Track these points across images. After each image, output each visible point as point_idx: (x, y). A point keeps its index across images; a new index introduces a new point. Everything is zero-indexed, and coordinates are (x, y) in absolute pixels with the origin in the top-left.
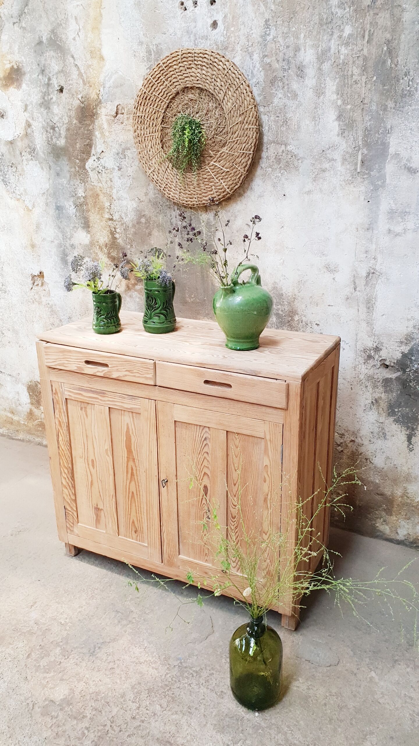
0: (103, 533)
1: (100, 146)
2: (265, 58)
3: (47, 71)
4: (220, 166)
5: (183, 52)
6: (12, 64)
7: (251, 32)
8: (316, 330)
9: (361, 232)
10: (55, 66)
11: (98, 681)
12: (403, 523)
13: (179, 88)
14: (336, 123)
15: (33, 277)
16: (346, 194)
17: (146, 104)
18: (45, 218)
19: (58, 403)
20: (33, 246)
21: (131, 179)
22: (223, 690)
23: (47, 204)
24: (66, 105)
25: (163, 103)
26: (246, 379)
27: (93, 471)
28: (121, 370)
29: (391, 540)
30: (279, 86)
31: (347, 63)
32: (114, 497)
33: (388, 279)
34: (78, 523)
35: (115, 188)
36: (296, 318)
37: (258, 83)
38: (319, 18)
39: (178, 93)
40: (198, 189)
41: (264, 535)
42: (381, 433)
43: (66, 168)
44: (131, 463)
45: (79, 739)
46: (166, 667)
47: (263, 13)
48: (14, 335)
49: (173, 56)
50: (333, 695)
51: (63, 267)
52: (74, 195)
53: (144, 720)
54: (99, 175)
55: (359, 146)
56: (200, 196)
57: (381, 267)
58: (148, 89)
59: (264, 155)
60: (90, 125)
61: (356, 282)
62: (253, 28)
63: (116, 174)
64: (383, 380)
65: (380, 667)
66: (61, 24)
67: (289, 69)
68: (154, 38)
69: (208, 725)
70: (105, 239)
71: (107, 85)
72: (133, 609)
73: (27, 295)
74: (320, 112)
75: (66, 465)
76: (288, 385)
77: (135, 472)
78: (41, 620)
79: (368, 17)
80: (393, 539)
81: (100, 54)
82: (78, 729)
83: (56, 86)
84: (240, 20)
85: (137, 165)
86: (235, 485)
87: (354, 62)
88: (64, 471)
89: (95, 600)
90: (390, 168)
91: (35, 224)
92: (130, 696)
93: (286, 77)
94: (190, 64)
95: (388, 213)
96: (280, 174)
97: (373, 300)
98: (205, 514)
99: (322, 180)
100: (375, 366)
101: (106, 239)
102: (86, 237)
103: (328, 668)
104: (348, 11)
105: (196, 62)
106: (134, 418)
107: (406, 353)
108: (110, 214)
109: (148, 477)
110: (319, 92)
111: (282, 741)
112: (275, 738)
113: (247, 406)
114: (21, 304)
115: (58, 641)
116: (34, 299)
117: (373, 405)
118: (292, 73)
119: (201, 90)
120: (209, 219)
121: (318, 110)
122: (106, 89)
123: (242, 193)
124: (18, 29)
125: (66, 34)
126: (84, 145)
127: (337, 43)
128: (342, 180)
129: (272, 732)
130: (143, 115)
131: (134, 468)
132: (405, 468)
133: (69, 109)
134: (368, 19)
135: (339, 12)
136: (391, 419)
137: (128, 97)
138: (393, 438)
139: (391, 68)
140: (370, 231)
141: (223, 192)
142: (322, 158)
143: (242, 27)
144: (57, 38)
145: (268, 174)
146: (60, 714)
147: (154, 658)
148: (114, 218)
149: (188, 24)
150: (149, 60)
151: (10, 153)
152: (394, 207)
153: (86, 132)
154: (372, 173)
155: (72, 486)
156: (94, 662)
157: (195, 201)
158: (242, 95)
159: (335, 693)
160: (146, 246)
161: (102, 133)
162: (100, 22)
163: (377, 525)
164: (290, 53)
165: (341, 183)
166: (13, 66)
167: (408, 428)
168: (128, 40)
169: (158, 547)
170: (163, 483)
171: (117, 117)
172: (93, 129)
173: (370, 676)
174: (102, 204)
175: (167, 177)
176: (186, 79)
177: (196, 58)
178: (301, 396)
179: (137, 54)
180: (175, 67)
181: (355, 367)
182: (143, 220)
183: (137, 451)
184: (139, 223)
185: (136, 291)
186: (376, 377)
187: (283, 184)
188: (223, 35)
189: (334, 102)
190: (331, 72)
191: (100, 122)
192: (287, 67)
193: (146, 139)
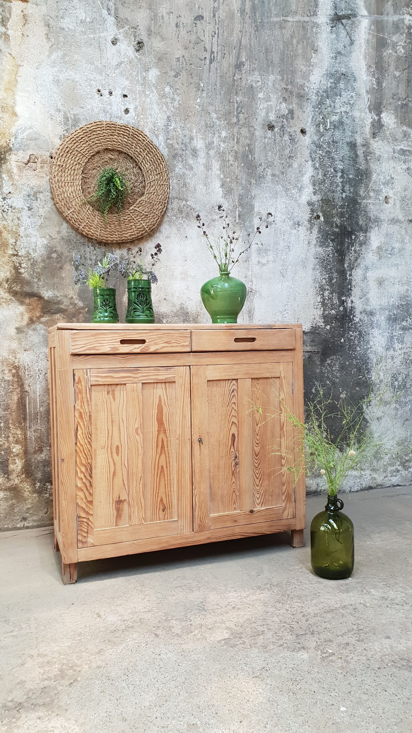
0: (126, 526)
1: (7, 188)
2: (168, 140)
4: (139, 211)
5: (107, 122)
7: (157, 122)
9: (242, 263)
13: (101, 148)
14: (221, 189)
17: (68, 156)
19: (81, 392)
21: (42, 219)
25: (84, 158)
27: (117, 459)
28: (159, 343)
30: (179, 160)
31: (225, 153)
33: (261, 295)
34: (94, 528)
35: (23, 226)
38: (205, 123)
39: (98, 152)
40: (119, 228)
44: (162, 435)
46: (266, 590)
47: (166, 112)
49: (97, 124)
54: (4, 214)
55: (236, 206)
56: (121, 233)
57: (256, 286)
58: (71, 145)
62: (158, 119)
63: (26, 213)
67: (186, 150)
68: (72, 109)
70: (6, 275)
71: (20, 137)
74: (209, 181)
75: (84, 462)
77: (165, 443)
78: (124, 618)
81: (13, 110)
84: (148, 112)
85: (50, 207)
86: (257, 426)
87: (229, 153)
88: (80, 469)
90: (256, 220)
93: (184, 155)
94: (113, 132)
96: (182, 222)
97: (253, 310)
98: (233, 462)
101: (8, 274)
104: (223, 123)
105: (118, 132)
106: (167, 387)
108: (15, 250)
109: (180, 443)
110: (208, 167)
113: (268, 354)
118: (188, 153)
119: (120, 152)
120: (122, 254)
121: (208, 179)
122: (19, 140)
127: (218, 140)
130: (64, 165)
131: (165, 440)
134: (235, 130)
135: (218, 123)
137: (42, 150)
139: (252, 160)
141: (143, 231)
143: (150, 117)
145: (173, 220)
147: (251, 591)
148: (20, 254)
149: (105, 106)
150: (66, 124)
154: (245, 223)
155: (90, 485)
156: (215, 612)
157: (115, 238)
158: (159, 161)
160: (56, 280)
161: (11, 177)
162: (15, 86)
164: (186, 140)
168: (45, 105)
169: (189, 516)
171: (29, 165)
172: (0, 171)
174: (4, 240)
175: (87, 217)
176: (109, 143)
177: (119, 129)
179: (54, 118)
180: (99, 132)
182: (54, 255)
183: (169, 420)
184: (49, 258)
187: (185, 229)
188: (134, 119)
189: (218, 176)
190: (215, 156)
191: (9, 167)
192: (185, 149)
193: (67, 184)
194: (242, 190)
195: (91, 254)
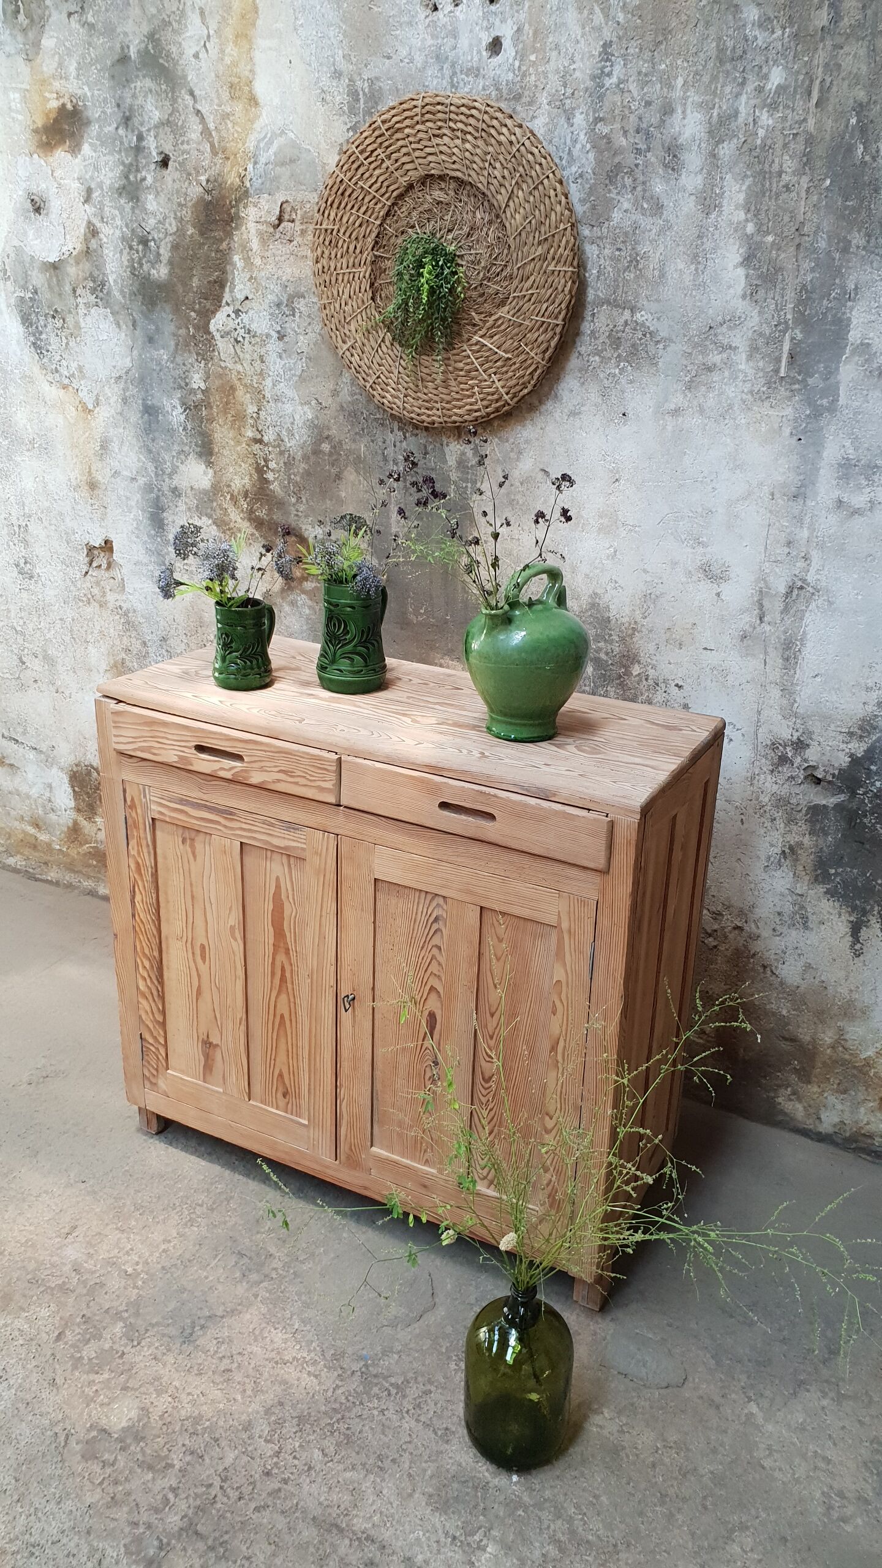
0: (218, 1092)
1: (242, 286)
2: (599, 125)
3: (136, 121)
4: (491, 346)
5: (427, 100)
6: (61, 101)
7: (572, 67)
8: (674, 698)
9: (781, 502)
10: (153, 112)
11: (198, 1395)
12: (832, 1099)
13: (415, 175)
14: (741, 272)
15: (91, 549)
16: (754, 420)
17: (343, 205)
18: (121, 430)
19: (136, 826)
20: (93, 486)
21: (304, 360)
22: (450, 1426)
23: (125, 401)
24: (173, 195)
25: (379, 205)
26: (526, 805)
27: (203, 967)
28: (269, 769)
29: (805, 1133)
30: (624, 186)
31: (770, 147)
32: (244, 1022)
33: (830, 603)
34: (167, 1068)
35: (269, 376)
36: (636, 670)
37: (581, 176)
38: (718, 46)
39: (410, 187)
40: (445, 391)
41: (547, 1118)
42: (798, 916)
43: (169, 328)
44: (281, 958)
45: (157, 1511)
46: (336, 1374)
47: (599, 29)
48: (47, 667)
49: (404, 108)
50: (670, 1447)
51: (153, 532)
52: (183, 384)
53: (289, 1478)
54: (238, 348)
55: (786, 322)
56: (448, 406)
57: (819, 577)
58: (348, 174)
59: (586, 327)
60: (221, 240)
61: (764, 603)
62: (577, 58)
63: (274, 346)
64: (809, 808)
65: (768, 1393)
66: (169, 22)
67: (649, 150)
68: (366, 66)
69: (417, 1495)
70: (244, 481)
71: (262, 160)
72: (273, 1250)
73: (75, 586)
74: (708, 245)
75: (147, 951)
76: (612, 825)
77: (288, 975)
78: (85, 1265)
79: (820, 51)
80: (810, 1130)
81: (250, 92)
82: (157, 1488)
83: (154, 153)
84: (550, 40)
85: (318, 331)
86: (492, 1015)
87: (785, 146)
88: (142, 963)
89: (196, 1229)
90: (848, 372)
91: (99, 440)
92: (262, 1427)
93: (640, 168)
94: (440, 128)
95: (840, 465)
96: (617, 371)
97: (798, 643)
98: (428, 1069)
99: (703, 389)
100: (793, 778)
101: (246, 480)
102: (205, 473)
103: (663, 1391)
104: (780, 35)
105: (452, 124)
106: (293, 866)
107: (859, 756)
108: (258, 430)
109: (314, 988)
110: (709, 202)
111: (563, 1534)
112: (549, 1527)
113: (526, 861)
114: (62, 604)
115: (120, 1308)
116: (90, 596)
117: (785, 858)
118: (653, 159)
119: (461, 183)
120: (463, 454)
121: (705, 240)
122: (260, 167)
123: (536, 403)
124: (78, 26)
125: (180, 44)
126: (209, 282)
127: (753, 102)
128: (746, 390)
129: (545, 1515)
130: (336, 228)
131: (288, 968)
132: (843, 990)
133: (180, 205)
134: (821, 56)
135: (761, 37)
136: (821, 889)
137: (304, 188)
138: (823, 927)
139: (864, 163)
140: (800, 501)
141: (497, 401)
142: (708, 343)
143: (554, 54)
144: (161, 52)
145: (592, 367)
146: (119, 1457)
147: (312, 1355)
148: (266, 439)
149: (439, 41)
150: (352, 111)
151: (50, 287)
152: (852, 453)
153: (213, 255)
154: (810, 381)
155: (159, 995)
156: (192, 1356)
157: (436, 416)
159: (675, 1442)
160: (328, 502)
161: (247, 260)
162: (253, 25)
163: (780, 1100)
164: (652, 117)
165: (744, 396)
166: (64, 105)
167: (854, 908)
168: (310, 65)
169: (329, 1129)
170: (346, 1002)
171: (280, 228)
172: (230, 248)
173: (746, 1411)
174: (239, 407)
175: (379, 361)
176: (430, 158)
177: (453, 116)
178: (637, 845)
179: (329, 98)
180: (407, 131)
181: (752, 778)
182: (326, 447)
183: (295, 933)
184: (316, 452)
185: (304, 592)
186: (794, 801)
187: (623, 392)
188: (511, 69)
189: (739, 227)
190: (736, 164)
191: (245, 237)
192: (643, 147)
193: (340, 278)
194: (813, 270)
195: (397, 449)
